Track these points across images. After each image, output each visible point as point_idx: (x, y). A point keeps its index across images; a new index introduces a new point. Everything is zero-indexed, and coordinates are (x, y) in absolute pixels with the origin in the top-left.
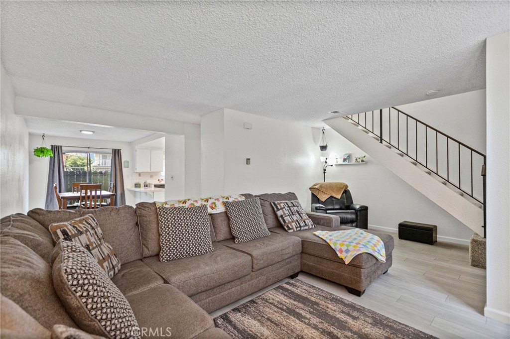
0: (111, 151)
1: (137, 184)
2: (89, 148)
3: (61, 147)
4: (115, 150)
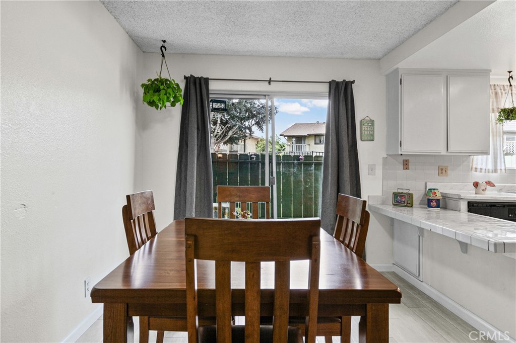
0: (325, 88)
1: (402, 195)
2: (270, 81)
3: (207, 80)
4: (337, 83)
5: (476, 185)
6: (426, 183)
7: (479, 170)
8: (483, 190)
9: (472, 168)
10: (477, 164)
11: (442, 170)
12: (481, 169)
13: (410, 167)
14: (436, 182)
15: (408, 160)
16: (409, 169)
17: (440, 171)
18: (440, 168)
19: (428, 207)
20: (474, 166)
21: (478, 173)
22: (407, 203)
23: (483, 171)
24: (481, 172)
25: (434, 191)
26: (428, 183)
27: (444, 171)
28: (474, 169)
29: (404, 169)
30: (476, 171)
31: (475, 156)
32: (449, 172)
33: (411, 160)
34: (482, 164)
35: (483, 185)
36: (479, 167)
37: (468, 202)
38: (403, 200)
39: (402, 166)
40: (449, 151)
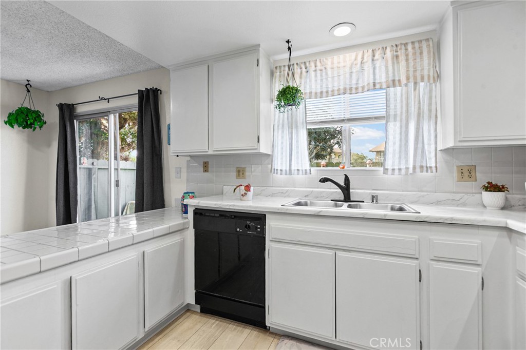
8: (243, 195)
13: (209, 169)
14: (233, 185)
15: (208, 162)
16: (208, 172)
17: (238, 173)
18: (238, 169)
20: (274, 167)
26: (224, 186)
27: (241, 173)
28: (273, 171)
29: (203, 172)
32: (247, 174)
33: (211, 162)
39: (202, 169)
40: (213, 149)
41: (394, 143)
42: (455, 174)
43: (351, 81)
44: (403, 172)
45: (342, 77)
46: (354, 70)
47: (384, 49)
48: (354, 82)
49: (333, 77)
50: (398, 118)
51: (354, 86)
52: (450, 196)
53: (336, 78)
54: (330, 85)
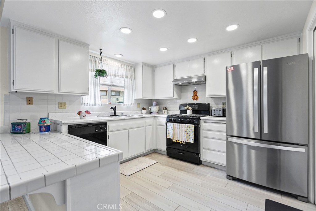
1: (19, 125)
5: (79, 113)
6: (48, 114)
7: (86, 104)
8: (84, 116)
9: (82, 103)
10: (85, 101)
11: (61, 104)
12: (87, 104)
13: (34, 102)
14: (57, 113)
15: (32, 97)
16: (32, 104)
17: (60, 105)
18: (60, 103)
19: (40, 132)
20: (84, 102)
21: (86, 106)
22: (23, 131)
23: (89, 105)
24: (87, 105)
25: (44, 119)
26: (49, 114)
27: (63, 105)
28: (83, 104)
29: (27, 104)
30: (85, 105)
31: (84, 96)
32: (67, 105)
33: (34, 97)
34: (88, 101)
35: (84, 113)
36: (86, 103)
37: (68, 126)
38: (20, 128)
39: (26, 102)
40: (60, 91)
41: (126, 96)
42: (137, 106)
43: (116, 72)
44: (127, 105)
45: (113, 70)
46: (117, 69)
47: (124, 65)
48: (117, 73)
49: (110, 69)
50: (127, 88)
51: (116, 74)
52: (136, 112)
53: (111, 69)
54: (111, 72)
